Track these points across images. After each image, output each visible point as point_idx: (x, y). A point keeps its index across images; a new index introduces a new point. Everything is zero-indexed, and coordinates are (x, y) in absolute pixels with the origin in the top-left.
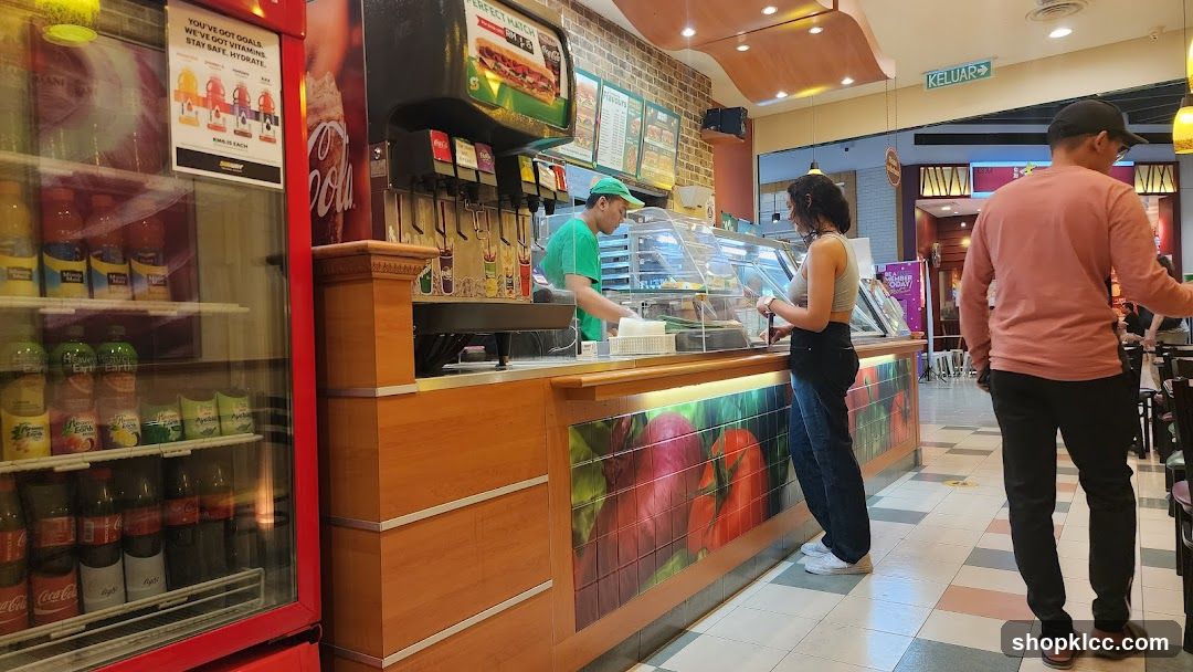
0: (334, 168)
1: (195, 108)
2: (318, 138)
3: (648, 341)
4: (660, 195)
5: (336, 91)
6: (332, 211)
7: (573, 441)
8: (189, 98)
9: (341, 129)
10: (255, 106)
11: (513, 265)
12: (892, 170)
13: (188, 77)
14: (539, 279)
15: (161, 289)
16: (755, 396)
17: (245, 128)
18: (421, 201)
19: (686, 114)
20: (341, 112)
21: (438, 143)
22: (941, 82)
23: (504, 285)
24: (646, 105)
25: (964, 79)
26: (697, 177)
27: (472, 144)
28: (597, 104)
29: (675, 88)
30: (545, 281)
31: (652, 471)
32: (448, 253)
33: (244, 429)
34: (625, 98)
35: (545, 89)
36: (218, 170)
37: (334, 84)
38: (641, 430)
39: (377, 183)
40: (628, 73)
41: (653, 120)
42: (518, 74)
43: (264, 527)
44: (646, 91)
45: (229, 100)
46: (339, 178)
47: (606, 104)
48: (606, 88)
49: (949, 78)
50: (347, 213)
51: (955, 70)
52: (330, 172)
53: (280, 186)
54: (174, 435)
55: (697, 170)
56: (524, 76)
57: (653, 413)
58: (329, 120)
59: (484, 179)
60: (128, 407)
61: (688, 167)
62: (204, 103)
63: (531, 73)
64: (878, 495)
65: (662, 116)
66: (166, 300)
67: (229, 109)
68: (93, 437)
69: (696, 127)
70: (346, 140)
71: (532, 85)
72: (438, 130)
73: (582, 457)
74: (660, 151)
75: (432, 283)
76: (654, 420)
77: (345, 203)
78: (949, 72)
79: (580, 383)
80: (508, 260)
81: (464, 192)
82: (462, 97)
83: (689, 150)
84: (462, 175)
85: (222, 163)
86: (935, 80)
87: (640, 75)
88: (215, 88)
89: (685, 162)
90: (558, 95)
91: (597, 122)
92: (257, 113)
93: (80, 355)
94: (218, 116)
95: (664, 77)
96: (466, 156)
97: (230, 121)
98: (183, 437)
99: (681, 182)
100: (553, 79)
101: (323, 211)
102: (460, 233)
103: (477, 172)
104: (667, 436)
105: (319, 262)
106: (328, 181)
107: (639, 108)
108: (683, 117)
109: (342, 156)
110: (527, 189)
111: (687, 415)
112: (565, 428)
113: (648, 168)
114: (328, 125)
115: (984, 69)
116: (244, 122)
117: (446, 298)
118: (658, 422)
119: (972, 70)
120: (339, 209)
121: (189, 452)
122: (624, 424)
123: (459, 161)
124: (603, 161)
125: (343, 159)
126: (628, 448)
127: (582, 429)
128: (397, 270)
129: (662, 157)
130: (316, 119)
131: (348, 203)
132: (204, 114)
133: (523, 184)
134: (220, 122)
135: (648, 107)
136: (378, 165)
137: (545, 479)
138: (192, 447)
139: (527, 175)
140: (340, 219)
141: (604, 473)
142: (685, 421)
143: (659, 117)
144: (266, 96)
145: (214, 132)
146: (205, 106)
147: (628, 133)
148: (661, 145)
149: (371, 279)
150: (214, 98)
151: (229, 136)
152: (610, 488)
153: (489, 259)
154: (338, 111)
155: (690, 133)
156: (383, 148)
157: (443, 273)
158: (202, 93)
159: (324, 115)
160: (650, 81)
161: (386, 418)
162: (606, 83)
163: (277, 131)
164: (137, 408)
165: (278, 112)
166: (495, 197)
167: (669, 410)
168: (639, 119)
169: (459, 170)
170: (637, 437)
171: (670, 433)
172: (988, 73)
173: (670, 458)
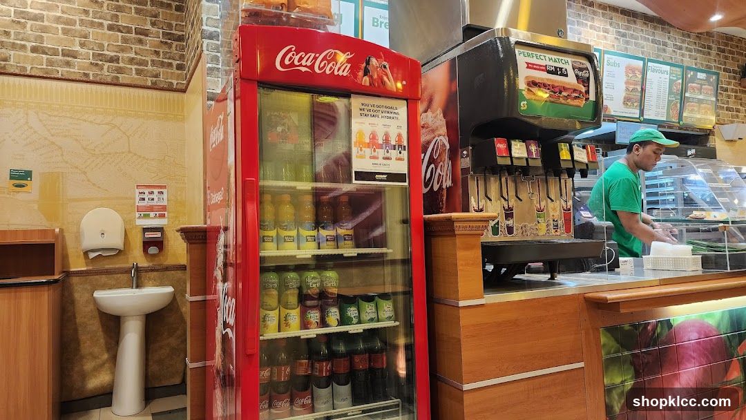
0: (441, 163)
1: (364, 149)
2: (434, 146)
3: (676, 261)
4: (703, 133)
5: (443, 119)
6: (441, 188)
7: (604, 339)
8: (361, 144)
9: (445, 141)
10: (393, 143)
11: (558, 213)
13: (360, 133)
14: (585, 215)
15: (349, 242)
17: (388, 155)
18: (492, 179)
19: (725, 70)
20: (446, 131)
21: (500, 146)
23: (552, 227)
24: (685, 69)
26: (738, 116)
27: (523, 142)
28: (643, 78)
29: (714, 52)
30: (590, 215)
31: (677, 364)
32: (510, 209)
33: (389, 318)
34: (668, 68)
35: (576, 98)
36: (375, 180)
37: (442, 114)
38: (666, 332)
39: (465, 171)
40: (670, 49)
41: (693, 80)
42: (555, 93)
43: (401, 376)
44: (686, 59)
45: (381, 142)
46: (444, 170)
47: (649, 75)
48: (650, 64)
50: (448, 189)
52: (440, 166)
53: (406, 184)
54: (355, 321)
55: (738, 111)
56: (560, 93)
57: (678, 320)
58: (439, 135)
59: (531, 163)
60: (333, 306)
61: (728, 109)
62: (368, 145)
63: (565, 89)
65: (701, 76)
66: (353, 248)
67: (380, 147)
68: (318, 321)
69: (735, 78)
70: (448, 147)
71: (567, 98)
72: (499, 137)
73: (612, 352)
74: (700, 101)
75: (500, 229)
76: (678, 325)
77: (448, 183)
79: (606, 300)
80: (554, 209)
81: (519, 172)
82: (515, 116)
83: (728, 96)
84: (516, 163)
85: (377, 176)
87: (680, 48)
88: (373, 137)
89: (725, 106)
90: (587, 99)
91: (642, 89)
92: (395, 146)
93: (313, 278)
94: (375, 151)
95: (703, 46)
96: (519, 150)
97: (381, 153)
98: (360, 322)
99: (721, 122)
100: (583, 89)
101: (436, 188)
102: (517, 197)
103: (527, 159)
104: (691, 338)
105: (427, 224)
106: (438, 170)
107: (680, 73)
108: (722, 72)
109: (446, 156)
110: (564, 165)
111: (712, 322)
112: (597, 329)
113: (689, 115)
114: (439, 139)
116: (388, 152)
117: (509, 238)
118: (682, 327)
120: (444, 187)
121: (362, 331)
122: (649, 328)
123: (513, 154)
124: (649, 115)
125: (446, 158)
126: (654, 346)
127: (611, 330)
128: (471, 228)
129: (702, 105)
130: (433, 136)
131: (449, 183)
132: (368, 151)
133: (561, 162)
134: (376, 154)
135: (689, 71)
136: (465, 162)
137: (581, 365)
138: (363, 328)
139: (564, 154)
140: (445, 192)
141: (632, 363)
142: (709, 326)
143: (698, 77)
144: (399, 136)
145: (372, 160)
146: (369, 147)
147: (670, 93)
148: (701, 97)
149: (455, 235)
150: (373, 143)
151: (380, 161)
152: (637, 374)
153: (540, 210)
154: (444, 130)
155: (729, 83)
156: (468, 151)
157: (508, 222)
158: (367, 140)
159: (437, 133)
160: (690, 51)
161: (465, 320)
162: (650, 60)
163: (405, 153)
164: (338, 306)
165: (405, 143)
166: (542, 171)
167: (693, 318)
168: (680, 81)
169: (514, 160)
170: (663, 338)
171: (694, 336)
173: (694, 355)
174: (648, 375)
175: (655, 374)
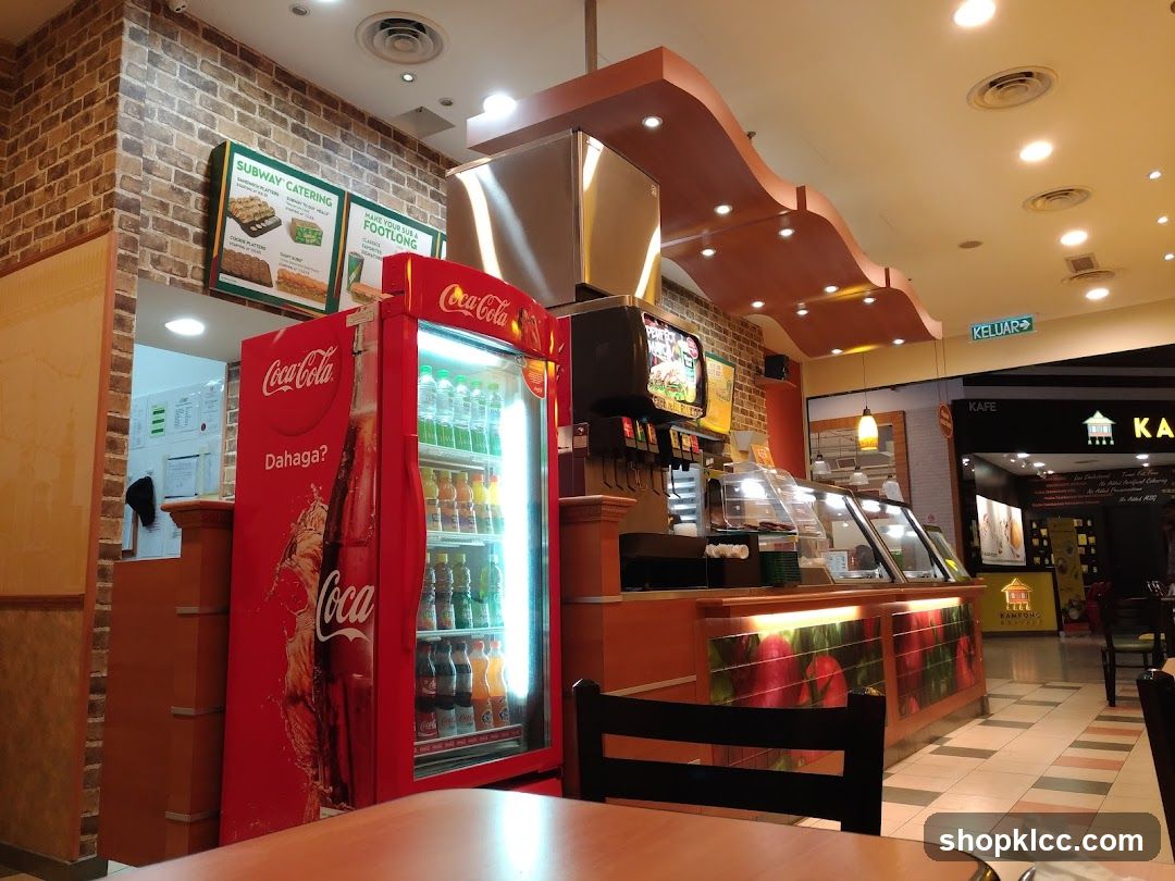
4: (718, 440)
7: (710, 651)
12: (944, 422)
16: (838, 628)
19: (741, 363)
22: (986, 334)
25: (1007, 333)
26: (751, 422)
29: (729, 338)
38: (755, 649)
39: (580, 451)
49: (993, 332)
51: (999, 325)
55: (752, 415)
57: (764, 634)
61: (743, 412)
64: (947, 736)
69: (749, 373)
73: (716, 665)
76: (764, 641)
78: (993, 326)
79: (722, 602)
83: (743, 396)
86: (980, 332)
89: (740, 407)
95: (719, 329)
99: (736, 427)
104: (774, 657)
108: (738, 365)
111: (788, 639)
112: (706, 639)
115: (1026, 324)
118: (768, 642)
119: (1015, 324)
122: (744, 642)
126: (748, 662)
136: (582, 440)
137: (693, 678)
141: (731, 681)
142: (786, 643)
149: (600, 522)
152: (736, 693)
155: (744, 380)
156: (585, 428)
167: (775, 633)
170: (753, 654)
171: (775, 653)
172: (1030, 328)
173: (776, 675)
174: (744, 694)
175: (750, 692)
